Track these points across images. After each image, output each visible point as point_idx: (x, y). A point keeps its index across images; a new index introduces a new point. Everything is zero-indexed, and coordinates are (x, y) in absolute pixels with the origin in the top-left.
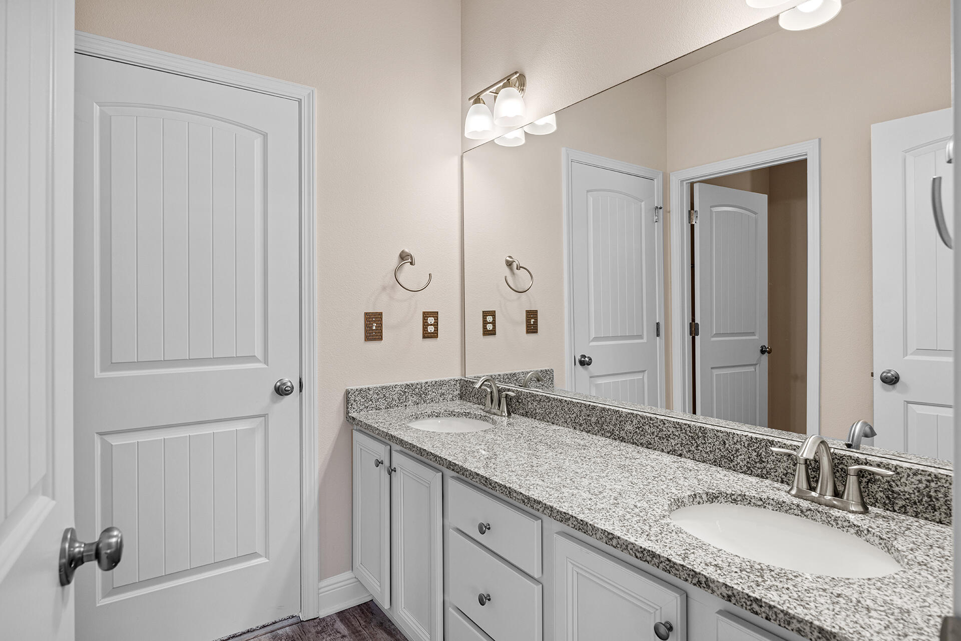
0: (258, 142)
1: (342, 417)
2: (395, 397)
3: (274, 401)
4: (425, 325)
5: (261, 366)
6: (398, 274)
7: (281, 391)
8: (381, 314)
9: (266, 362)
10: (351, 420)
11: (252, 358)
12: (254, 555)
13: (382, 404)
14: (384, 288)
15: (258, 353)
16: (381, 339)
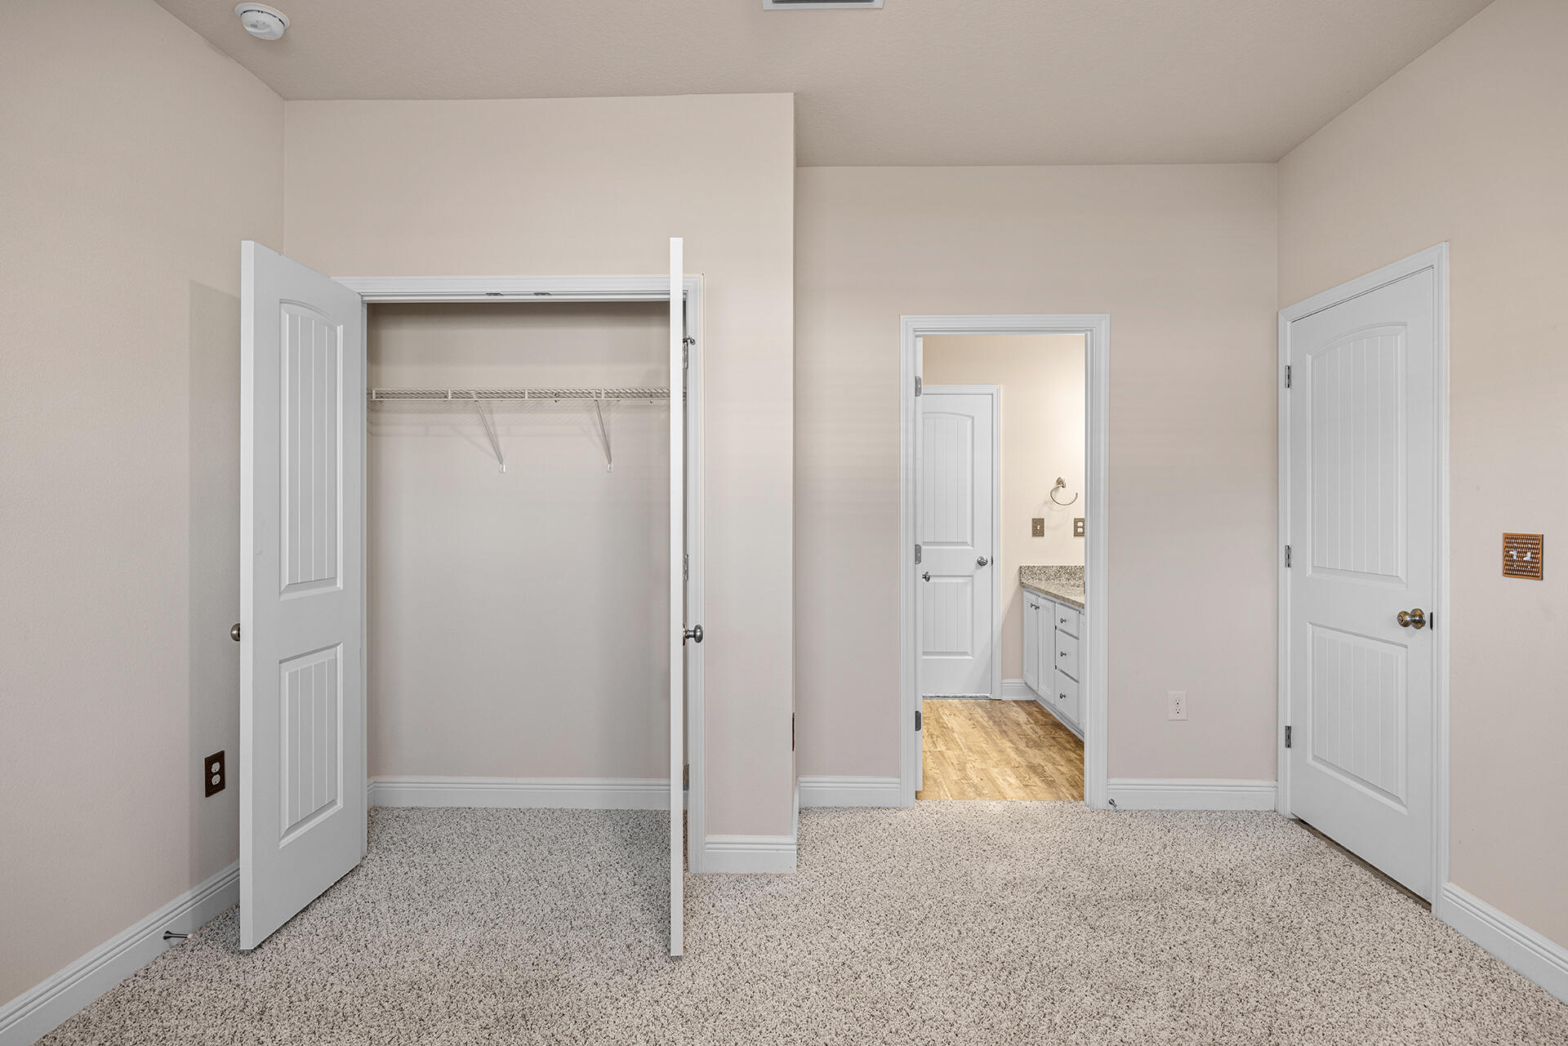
0: (969, 422)
1: (1017, 583)
2: (1053, 574)
3: (977, 568)
4: (1076, 527)
5: (970, 548)
6: (1053, 493)
7: (981, 563)
8: (1043, 519)
9: (973, 546)
10: (1022, 584)
11: (965, 543)
12: (965, 653)
13: (1043, 577)
14: (1046, 503)
15: (969, 541)
16: (1043, 536)
